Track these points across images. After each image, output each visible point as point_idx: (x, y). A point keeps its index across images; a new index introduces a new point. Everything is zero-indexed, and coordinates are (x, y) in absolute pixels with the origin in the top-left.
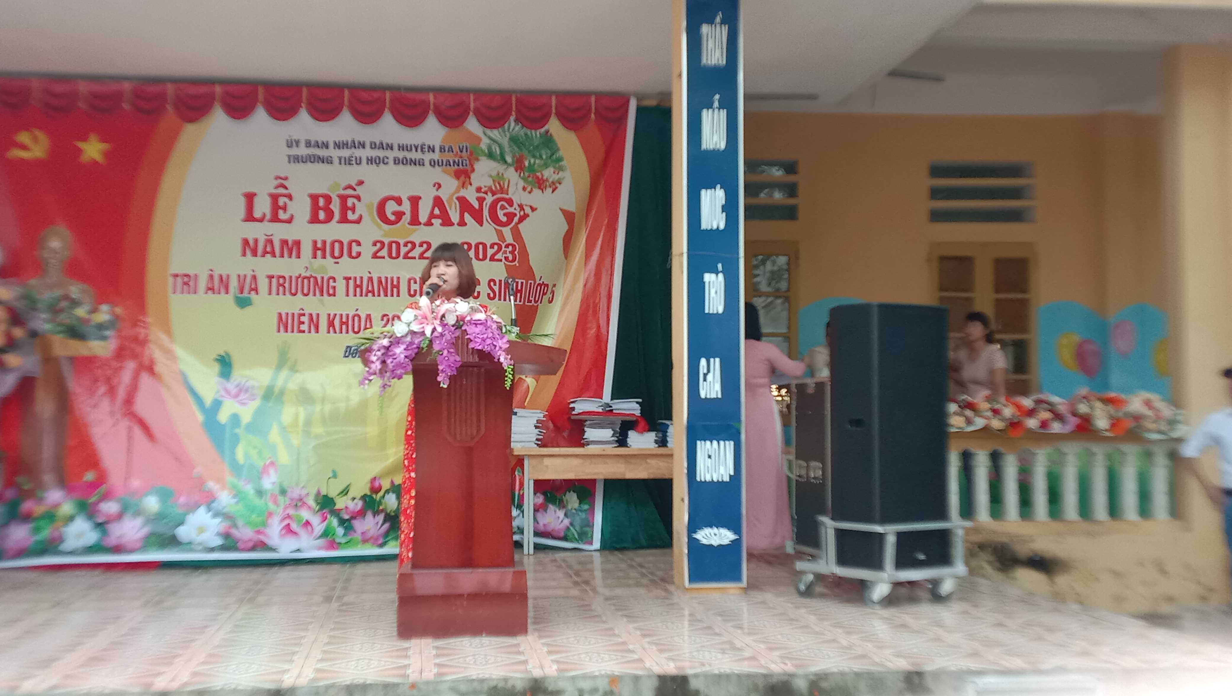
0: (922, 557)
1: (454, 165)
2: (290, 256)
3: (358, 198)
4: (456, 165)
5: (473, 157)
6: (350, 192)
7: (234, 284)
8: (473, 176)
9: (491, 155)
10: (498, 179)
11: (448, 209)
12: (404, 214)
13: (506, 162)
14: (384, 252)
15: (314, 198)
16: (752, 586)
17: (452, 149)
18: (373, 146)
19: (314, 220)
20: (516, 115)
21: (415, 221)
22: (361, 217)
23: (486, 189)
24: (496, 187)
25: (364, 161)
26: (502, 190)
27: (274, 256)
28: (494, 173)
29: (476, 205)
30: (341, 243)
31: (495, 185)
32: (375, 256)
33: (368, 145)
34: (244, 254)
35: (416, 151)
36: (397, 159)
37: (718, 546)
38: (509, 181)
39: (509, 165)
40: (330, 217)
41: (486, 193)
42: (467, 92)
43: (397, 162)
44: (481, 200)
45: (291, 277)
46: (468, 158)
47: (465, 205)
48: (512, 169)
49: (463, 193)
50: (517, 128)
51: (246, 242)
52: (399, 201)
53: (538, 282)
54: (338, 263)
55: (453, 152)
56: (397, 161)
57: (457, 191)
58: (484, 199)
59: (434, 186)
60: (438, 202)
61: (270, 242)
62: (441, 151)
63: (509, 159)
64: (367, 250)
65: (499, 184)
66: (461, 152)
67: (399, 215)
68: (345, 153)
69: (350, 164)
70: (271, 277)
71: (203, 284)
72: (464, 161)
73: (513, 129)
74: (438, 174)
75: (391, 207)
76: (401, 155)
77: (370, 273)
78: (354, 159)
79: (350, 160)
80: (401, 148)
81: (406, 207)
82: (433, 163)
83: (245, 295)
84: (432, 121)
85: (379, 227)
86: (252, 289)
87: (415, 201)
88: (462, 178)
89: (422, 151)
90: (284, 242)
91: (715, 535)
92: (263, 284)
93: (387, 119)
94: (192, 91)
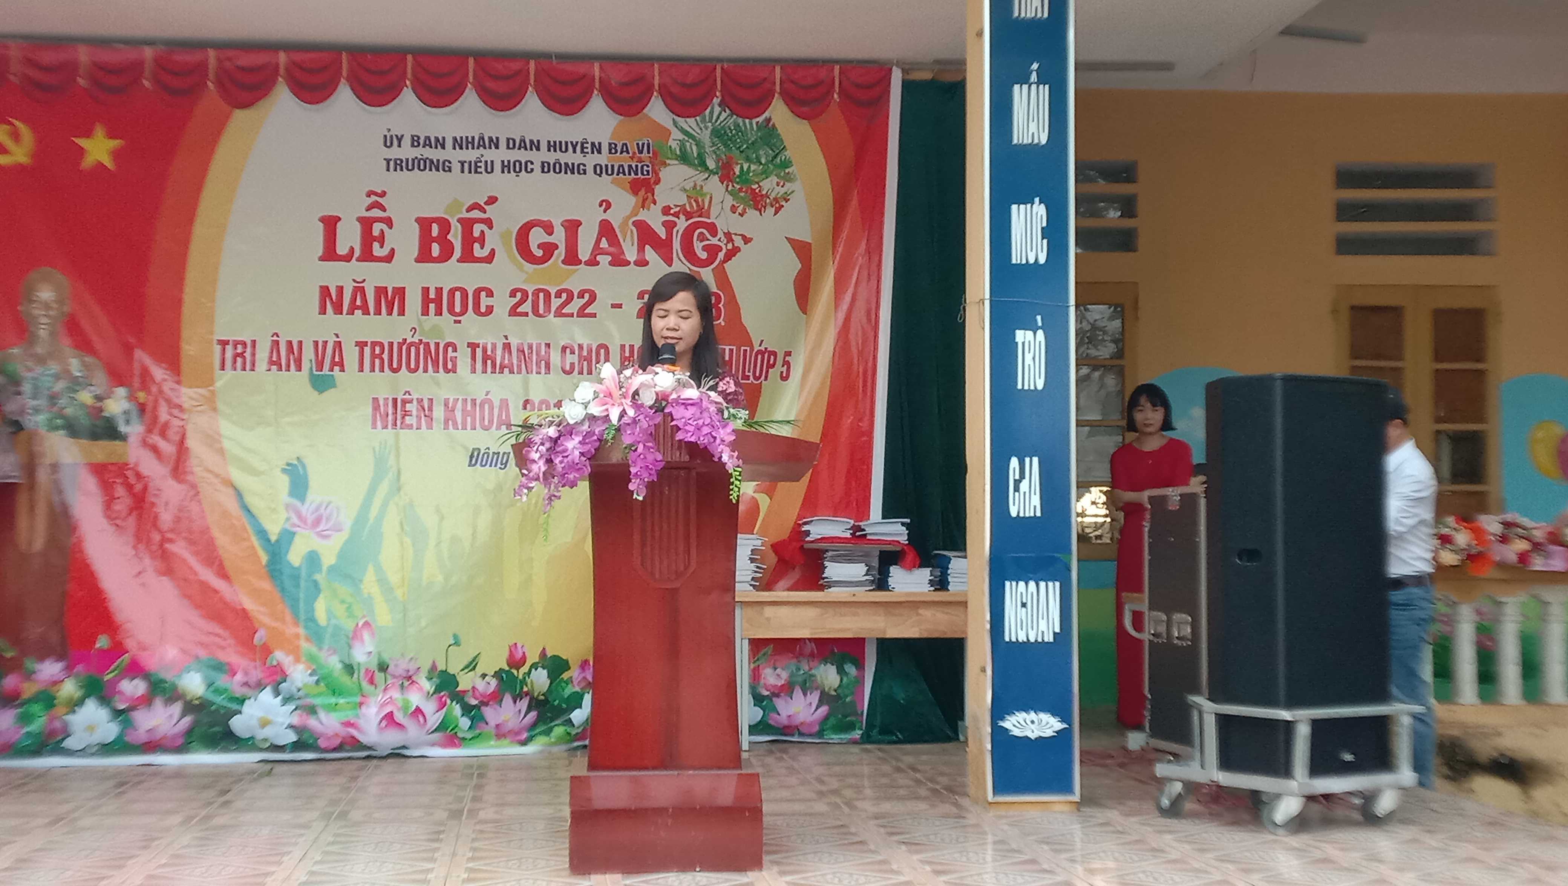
0: (1348, 757)
1: (630, 174)
2: (390, 313)
3: (489, 223)
4: (632, 174)
5: (658, 160)
6: (476, 214)
7: (308, 354)
8: (658, 189)
9: (684, 158)
10: (695, 193)
11: (621, 241)
12: (557, 247)
13: (707, 169)
14: (527, 307)
15: (425, 224)
16: (1088, 800)
17: (627, 148)
18: (511, 144)
19: (424, 256)
20: (723, 96)
21: (572, 258)
22: (493, 253)
23: (678, 209)
24: (691, 206)
25: (498, 167)
26: (702, 211)
27: (366, 312)
28: (689, 185)
29: (662, 233)
30: (464, 293)
31: (690, 204)
32: (514, 312)
33: (503, 144)
34: (323, 311)
35: (574, 152)
36: (546, 164)
37: (1036, 739)
38: (711, 198)
39: (712, 172)
40: (447, 254)
41: (676, 215)
42: (649, 60)
43: (546, 170)
44: (670, 226)
45: (391, 344)
46: (650, 162)
47: (646, 234)
48: (716, 179)
49: (643, 215)
50: (724, 115)
51: (325, 291)
52: (548, 228)
53: (757, 348)
54: (459, 322)
55: (628, 153)
56: (546, 168)
57: (635, 213)
58: (675, 224)
59: (601, 205)
60: (606, 230)
61: (359, 290)
62: (610, 153)
63: (711, 164)
64: (502, 303)
65: (696, 201)
66: (641, 152)
67: (549, 249)
68: (471, 155)
69: (476, 172)
70: (361, 345)
71: (263, 354)
72: (645, 168)
73: (718, 118)
74: (606, 187)
75: (537, 237)
76: (552, 157)
77: (506, 337)
78: (482, 165)
79: (477, 167)
80: (552, 146)
81: (559, 237)
82: (599, 170)
83: (326, 371)
84: (597, 105)
85: (521, 268)
86: (333, 364)
87: (572, 227)
88: (642, 192)
89: (582, 152)
90: (381, 291)
91: (1033, 722)
92: (351, 355)
93: (532, 102)
94: (245, 60)
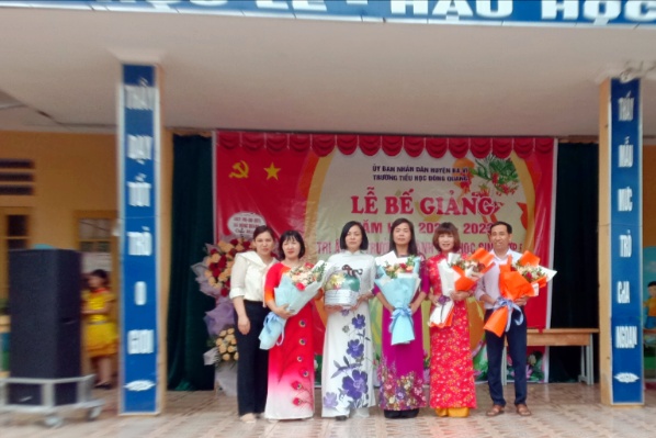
2: (377, 232)
4: (461, 180)
6: (406, 196)
8: (470, 186)
9: (479, 174)
10: (484, 187)
11: (457, 205)
12: (435, 208)
13: (487, 178)
14: (425, 229)
15: (388, 199)
17: (459, 170)
18: (419, 170)
19: (388, 212)
20: (493, 150)
21: (440, 212)
22: (412, 210)
23: (477, 193)
25: (413, 178)
26: (486, 194)
28: (481, 184)
29: (472, 202)
31: (482, 191)
32: (420, 231)
33: (415, 169)
35: (440, 172)
38: (489, 189)
39: (490, 179)
40: (396, 210)
41: (477, 196)
42: (467, 137)
43: (430, 179)
45: (377, 244)
46: (468, 175)
47: (466, 203)
48: (491, 182)
49: (465, 196)
50: (494, 157)
57: (462, 195)
58: (476, 199)
59: (450, 192)
60: (452, 201)
61: (366, 224)
62: (453, 172)
63: (489, 176)
66: (464, 172)
67: (432, 209)
68: (404, 174)
69: (406, 180)
71: (333, 248)
72: (466, 178)
73: (492, 159)
74: (452, 185)
75: (428, 204)
76: (432, 174)
78: (408, 177)
80: (433, 170)
81: (436, 204)
82: (450, 179)
84: (448, 156)
85: (422, 215)
87: (440, 200)
88: (465, 187)
89: (443, 171)
90: (374, 225)
93: (425, 153)
94: (323, 139)
